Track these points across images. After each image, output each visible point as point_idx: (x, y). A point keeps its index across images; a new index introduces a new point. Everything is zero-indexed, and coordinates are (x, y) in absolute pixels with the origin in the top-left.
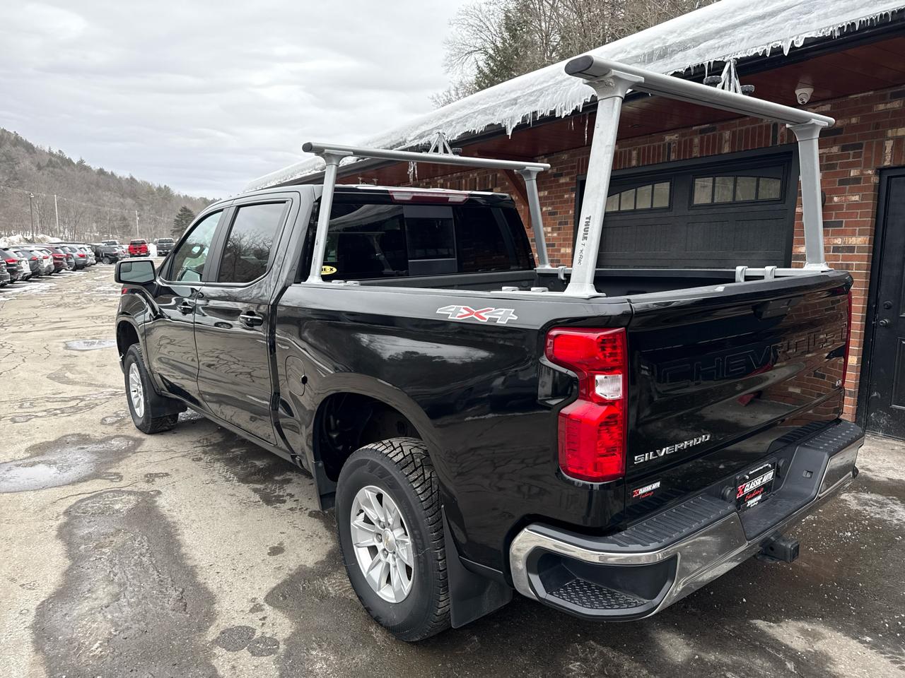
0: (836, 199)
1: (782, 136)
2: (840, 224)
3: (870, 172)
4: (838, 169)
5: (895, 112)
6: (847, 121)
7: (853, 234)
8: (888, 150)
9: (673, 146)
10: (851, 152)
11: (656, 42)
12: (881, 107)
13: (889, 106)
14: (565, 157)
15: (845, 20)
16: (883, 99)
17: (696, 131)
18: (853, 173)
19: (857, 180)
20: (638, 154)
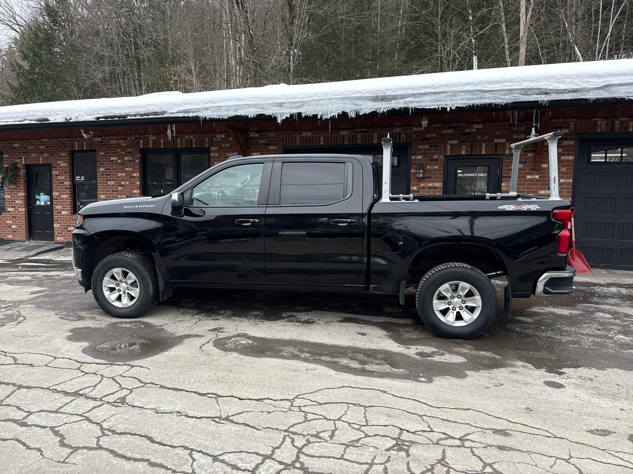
0: (428, 167)
1: (403, 138)
2: (431, 178)
3: (442, 157)
4: (429, 155)
5: (450, 134)
6: (431, 135)
7: (436, 182)
8: (448, 149)
9: (345, 137)
10: (434, 148)
11: (380, 92)
12: (445, 131)
13: (448, 131)
14: (272, 135)
15: (471, 102)
16: (445, 128)
17: (359, 131)
18: (435, 157)
19: (436, 160)
20: (324, 139)
